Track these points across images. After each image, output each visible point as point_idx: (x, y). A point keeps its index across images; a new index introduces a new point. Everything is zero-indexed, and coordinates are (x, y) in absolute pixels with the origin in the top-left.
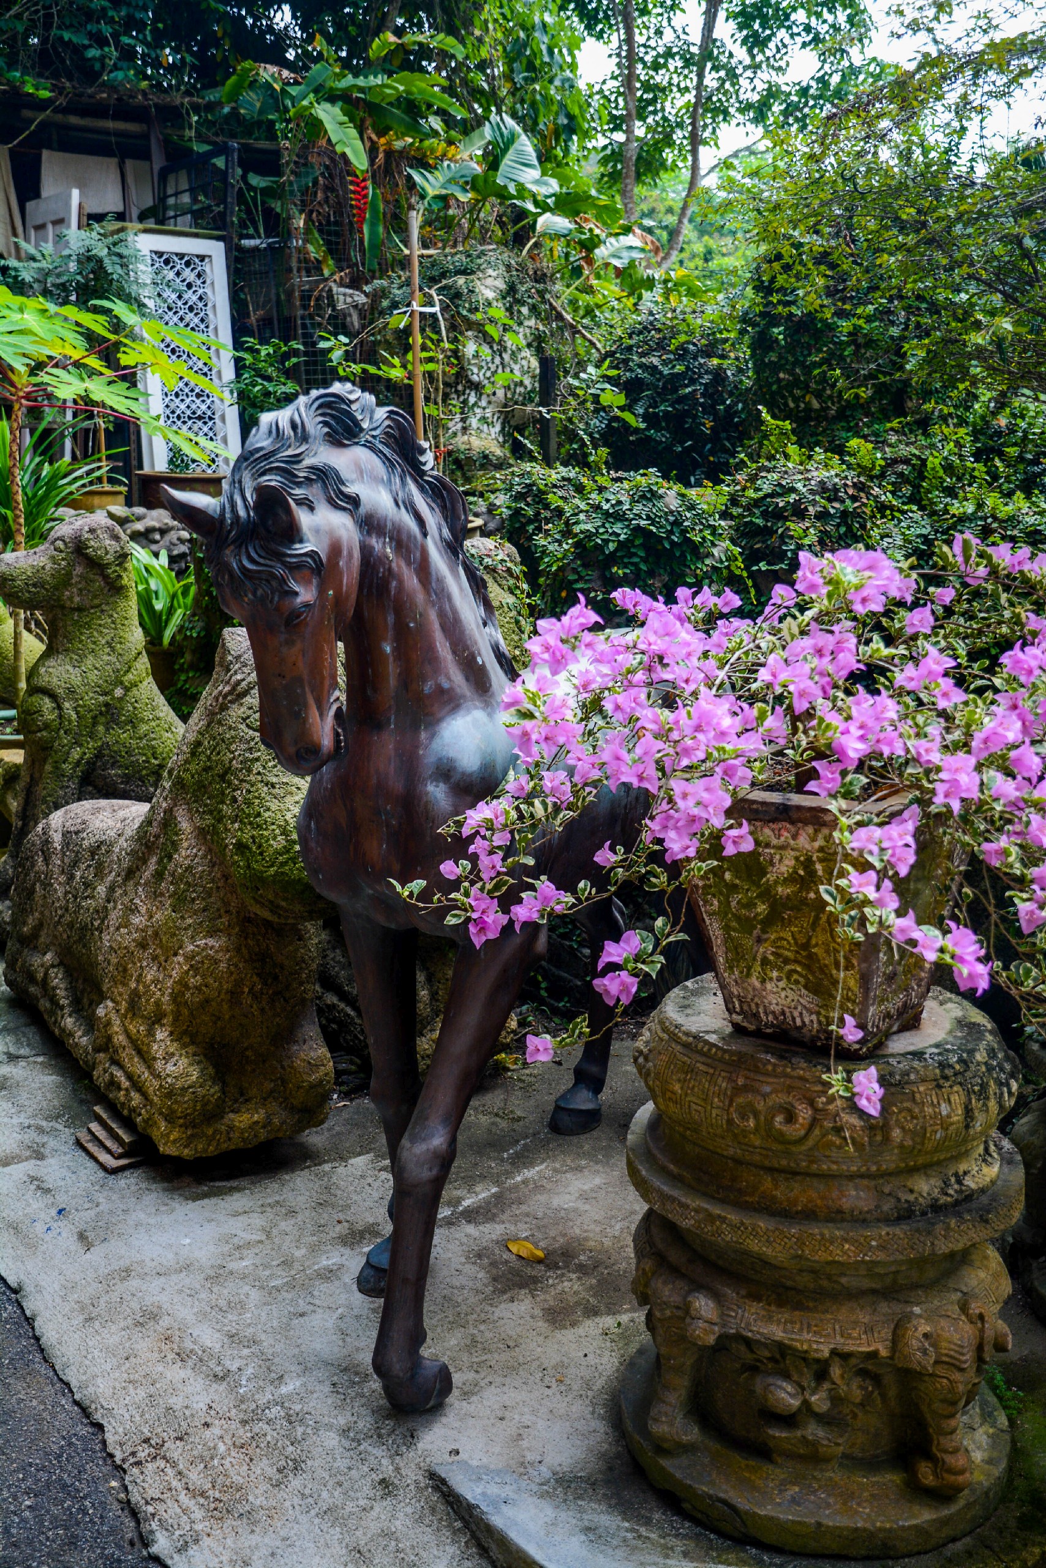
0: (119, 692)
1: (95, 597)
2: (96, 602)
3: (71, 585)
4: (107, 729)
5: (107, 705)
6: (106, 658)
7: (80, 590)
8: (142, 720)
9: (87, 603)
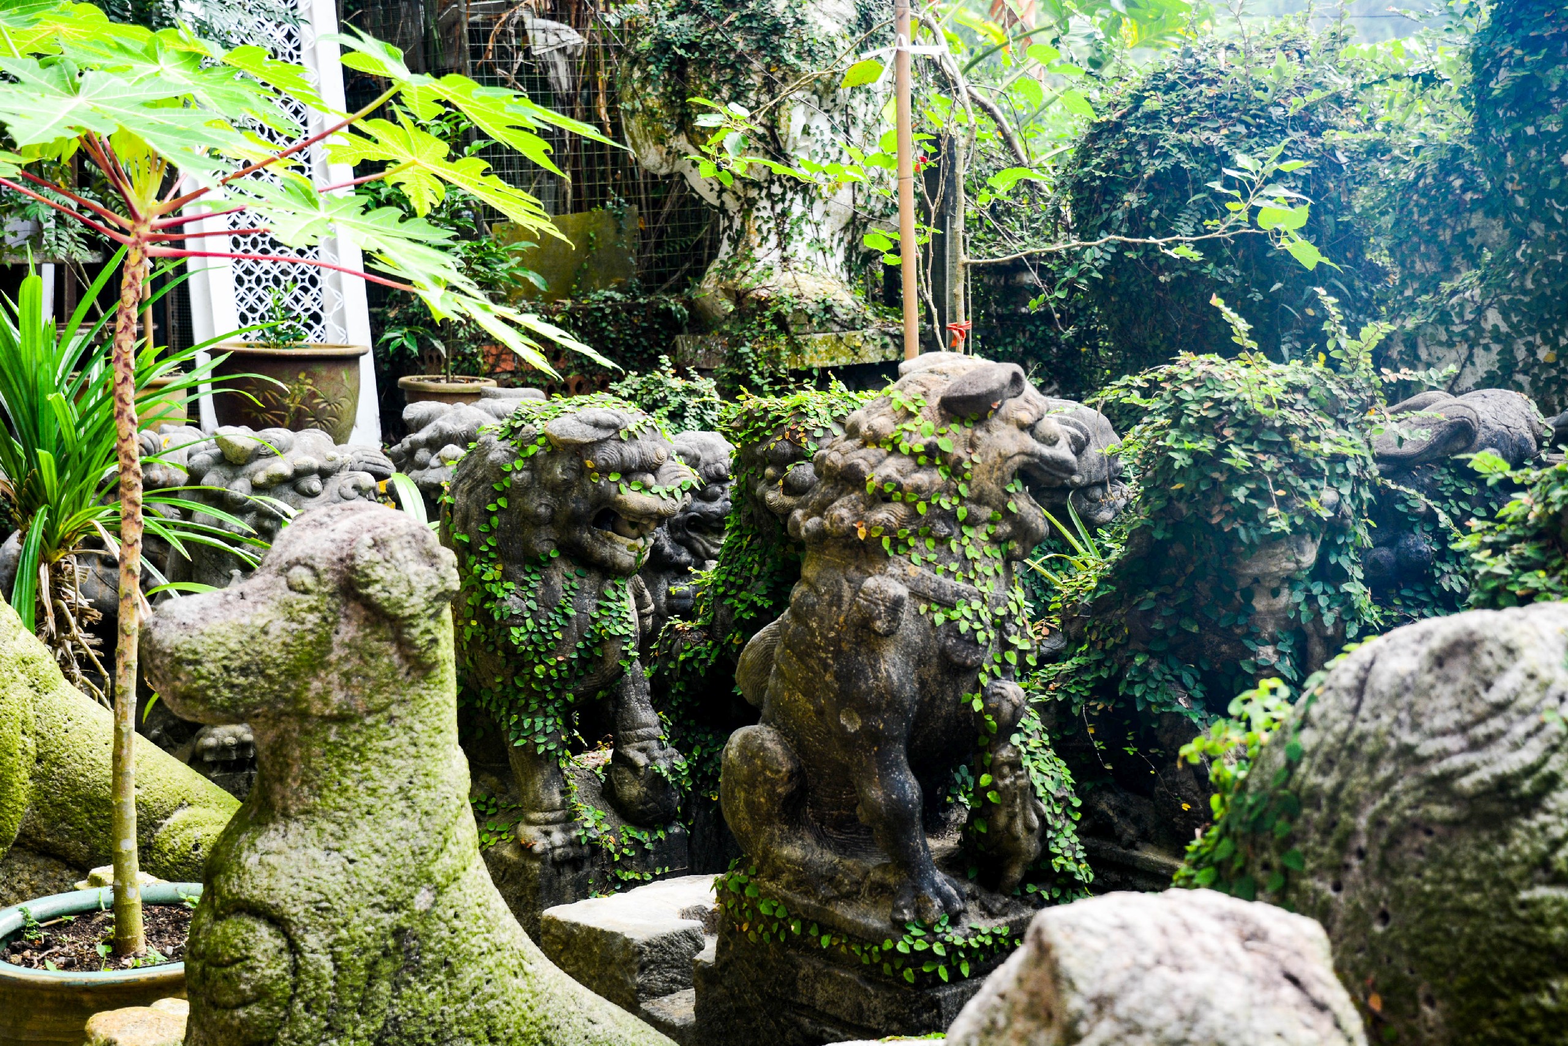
0: (422, 900)
1: (378, 689)
2: (379, 699)
3: (325, 665)
4: (396, 987)
5: (398, 932)
6: (397, 824)
7: (347, 675)
8: (468, 958)
9: (360, 705)
